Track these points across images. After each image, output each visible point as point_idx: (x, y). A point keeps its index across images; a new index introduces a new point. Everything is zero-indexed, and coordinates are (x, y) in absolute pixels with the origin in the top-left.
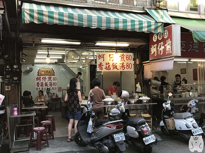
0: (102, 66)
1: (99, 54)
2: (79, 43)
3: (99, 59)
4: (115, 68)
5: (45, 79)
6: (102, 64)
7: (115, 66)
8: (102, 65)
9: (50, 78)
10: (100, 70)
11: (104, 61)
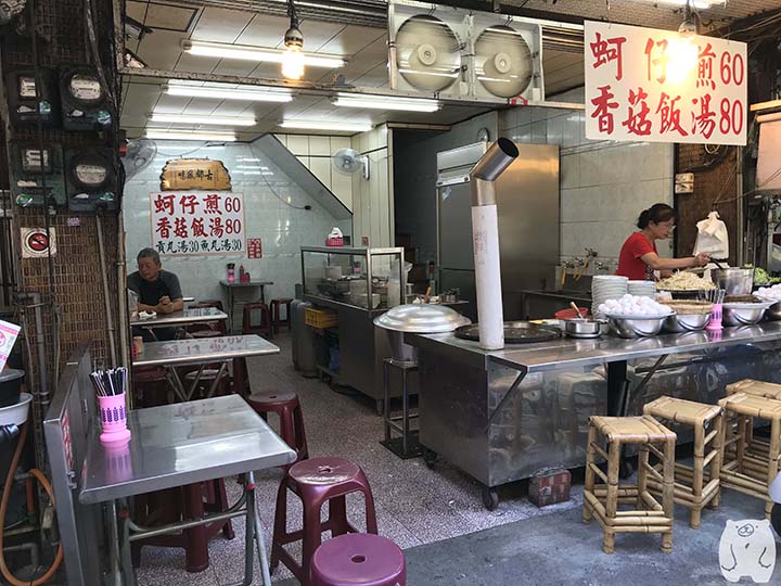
0: (609, 110)
1: (598, 35)
3: (596, 66)
6: (612, 96)
8: (609, 101)
10: (601, 130)
11: (619, 78)
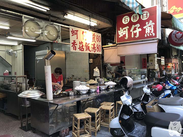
0: (75, 45)
1: (72, 29)
3: (72, 36)
4: (87, 49)
6: (76, 42)
7: (88, 47)
8: (75, 43)
11: (77, 39)
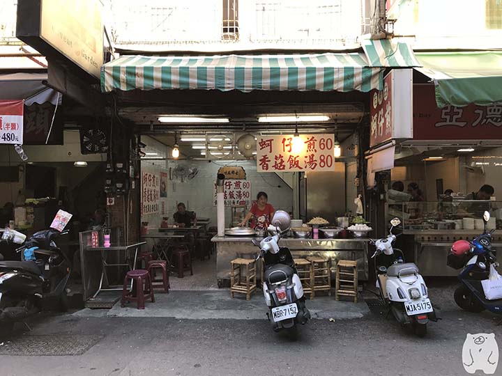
0: (267, 163)
1: (262, 139)
2: (226, 120)
3: (261, 149)
4: (294, 166)
5: (229, 185)
6: (268, 158)
7: (295, 162)
8: (266, 160)
9: (237, 184)
10: (263, 169)
11: (271, 152)
